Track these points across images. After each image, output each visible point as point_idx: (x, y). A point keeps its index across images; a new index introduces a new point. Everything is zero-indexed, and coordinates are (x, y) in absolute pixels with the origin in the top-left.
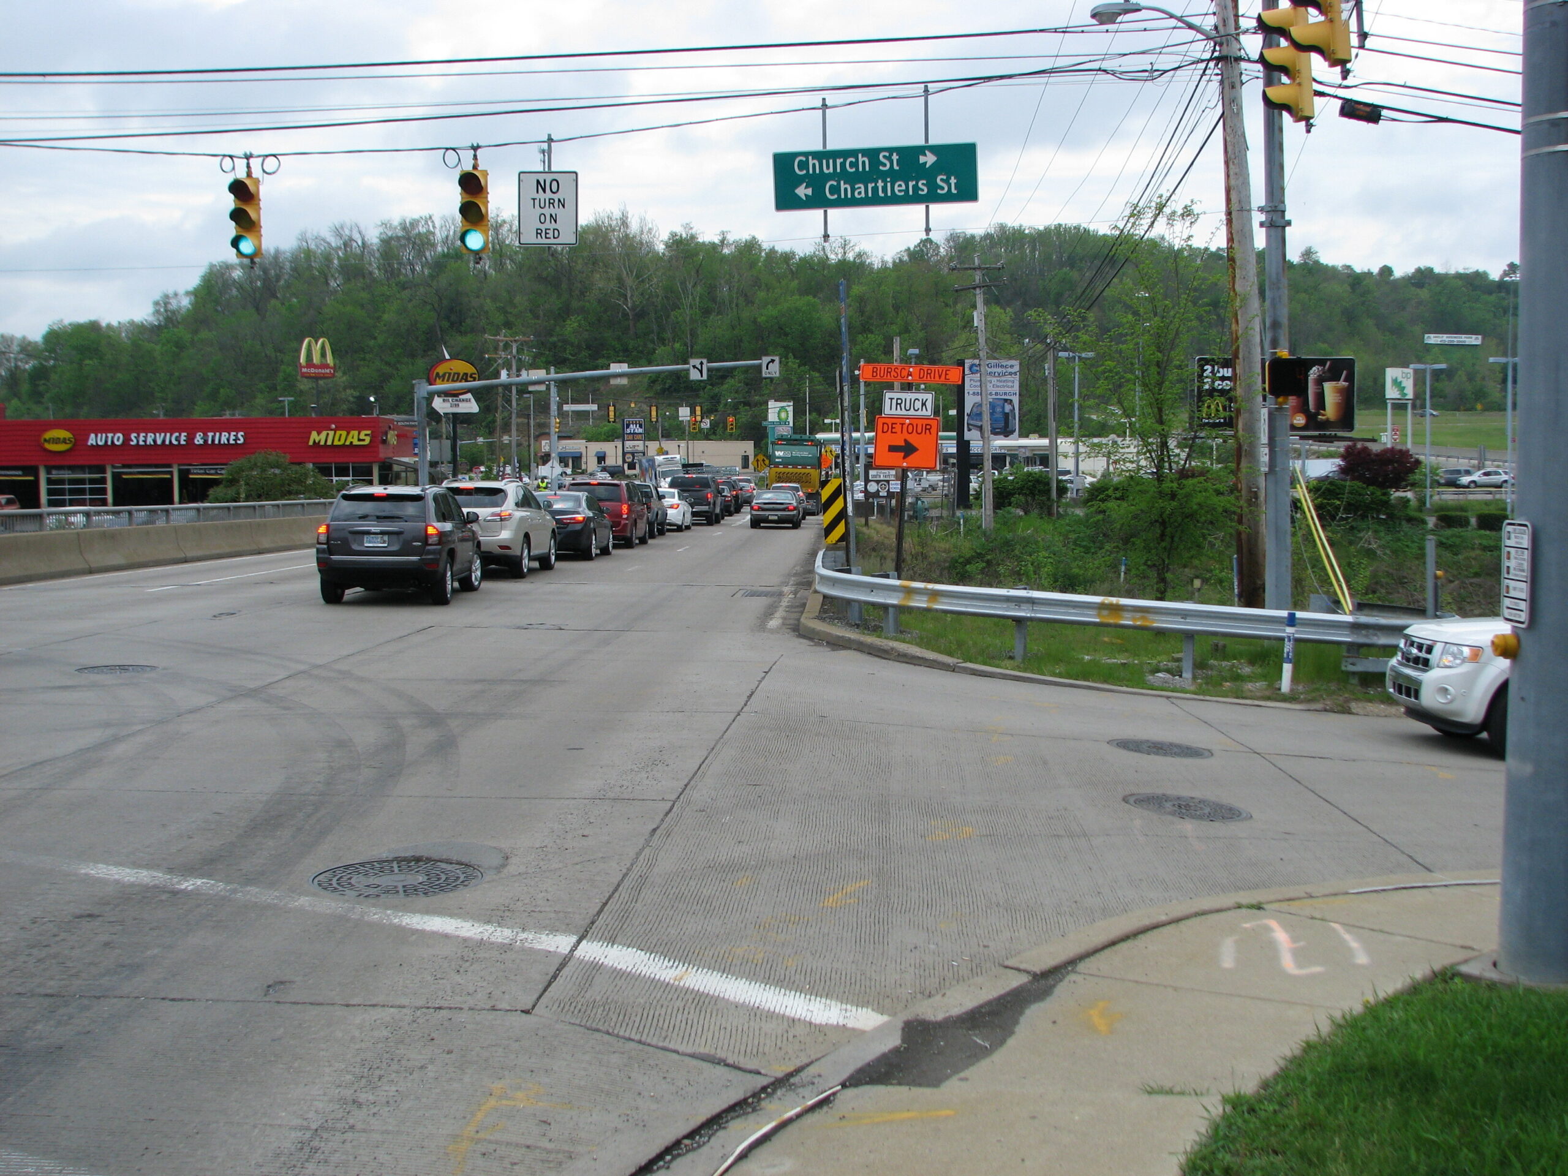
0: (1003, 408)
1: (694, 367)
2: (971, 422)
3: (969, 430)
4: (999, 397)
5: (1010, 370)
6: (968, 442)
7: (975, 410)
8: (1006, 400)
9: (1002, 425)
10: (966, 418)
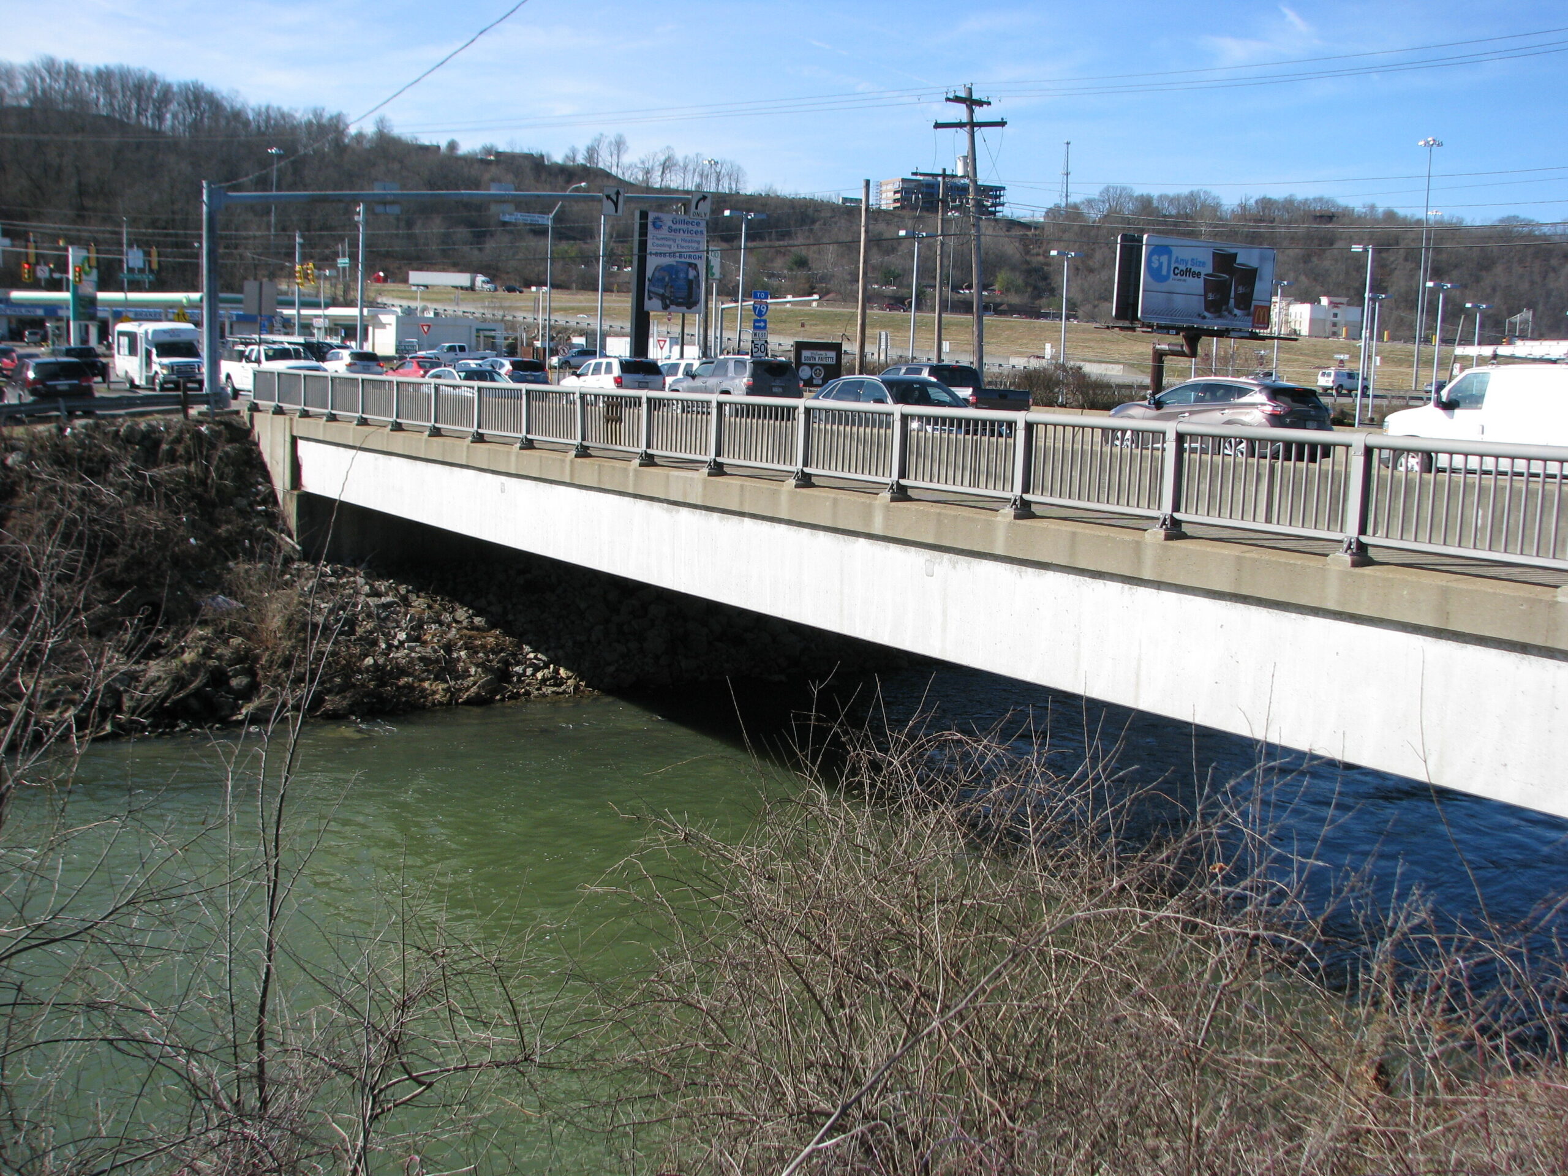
0: (687, 273)
1: (608, 197)
2: (653, 289)
3: (650, 298)
4: (683, 260)
5: (695, 228)
6: (648, 313)
7: (657, 274)
8: (690, 265)
9: (684, 293)
10: (647, 283)
